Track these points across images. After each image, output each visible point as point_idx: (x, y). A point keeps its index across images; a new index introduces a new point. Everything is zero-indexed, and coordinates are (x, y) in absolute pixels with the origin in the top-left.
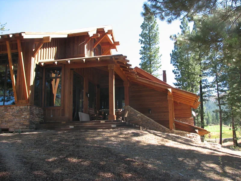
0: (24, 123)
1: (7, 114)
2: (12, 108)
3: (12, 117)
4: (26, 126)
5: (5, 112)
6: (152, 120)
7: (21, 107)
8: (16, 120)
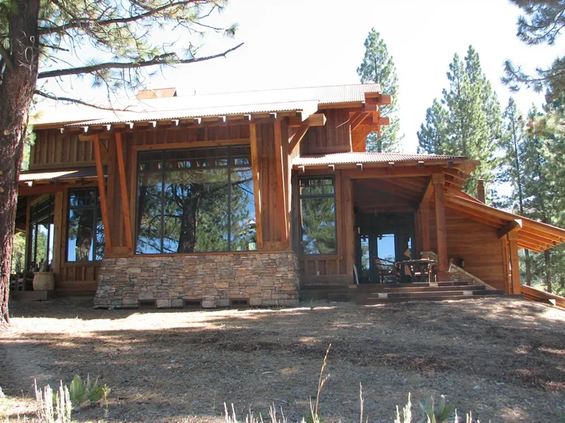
0: (283, 289)
1: (241, 269)
2: (251, 257)
3: (254, 276)
4: (289, 294)
5: (236, 266)
6: (478, 280)
7: (273, 256)
8: (262, 282)
